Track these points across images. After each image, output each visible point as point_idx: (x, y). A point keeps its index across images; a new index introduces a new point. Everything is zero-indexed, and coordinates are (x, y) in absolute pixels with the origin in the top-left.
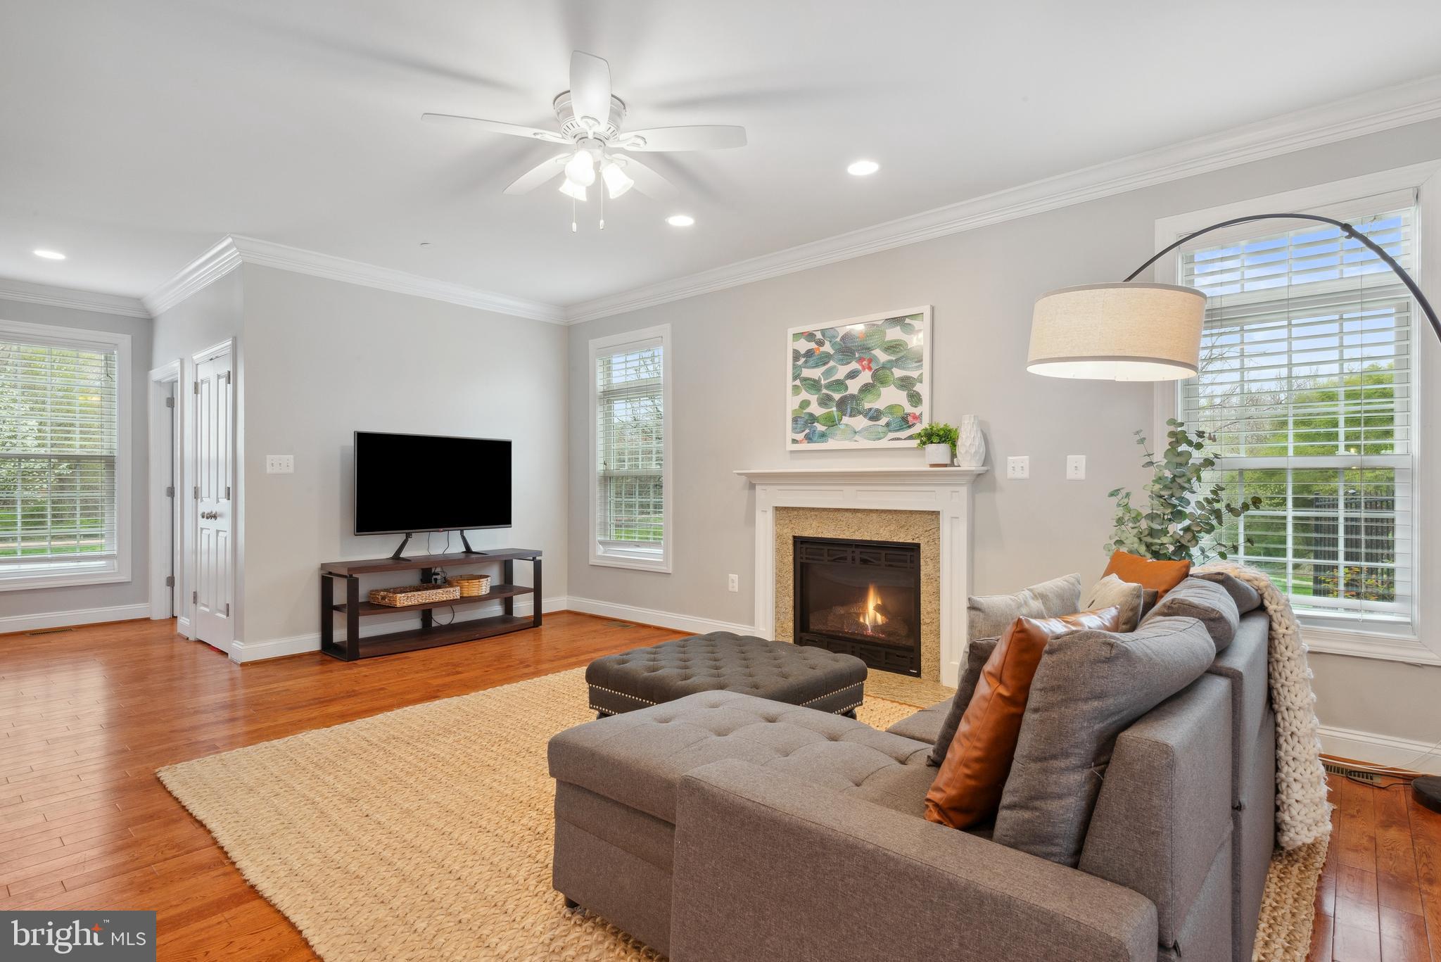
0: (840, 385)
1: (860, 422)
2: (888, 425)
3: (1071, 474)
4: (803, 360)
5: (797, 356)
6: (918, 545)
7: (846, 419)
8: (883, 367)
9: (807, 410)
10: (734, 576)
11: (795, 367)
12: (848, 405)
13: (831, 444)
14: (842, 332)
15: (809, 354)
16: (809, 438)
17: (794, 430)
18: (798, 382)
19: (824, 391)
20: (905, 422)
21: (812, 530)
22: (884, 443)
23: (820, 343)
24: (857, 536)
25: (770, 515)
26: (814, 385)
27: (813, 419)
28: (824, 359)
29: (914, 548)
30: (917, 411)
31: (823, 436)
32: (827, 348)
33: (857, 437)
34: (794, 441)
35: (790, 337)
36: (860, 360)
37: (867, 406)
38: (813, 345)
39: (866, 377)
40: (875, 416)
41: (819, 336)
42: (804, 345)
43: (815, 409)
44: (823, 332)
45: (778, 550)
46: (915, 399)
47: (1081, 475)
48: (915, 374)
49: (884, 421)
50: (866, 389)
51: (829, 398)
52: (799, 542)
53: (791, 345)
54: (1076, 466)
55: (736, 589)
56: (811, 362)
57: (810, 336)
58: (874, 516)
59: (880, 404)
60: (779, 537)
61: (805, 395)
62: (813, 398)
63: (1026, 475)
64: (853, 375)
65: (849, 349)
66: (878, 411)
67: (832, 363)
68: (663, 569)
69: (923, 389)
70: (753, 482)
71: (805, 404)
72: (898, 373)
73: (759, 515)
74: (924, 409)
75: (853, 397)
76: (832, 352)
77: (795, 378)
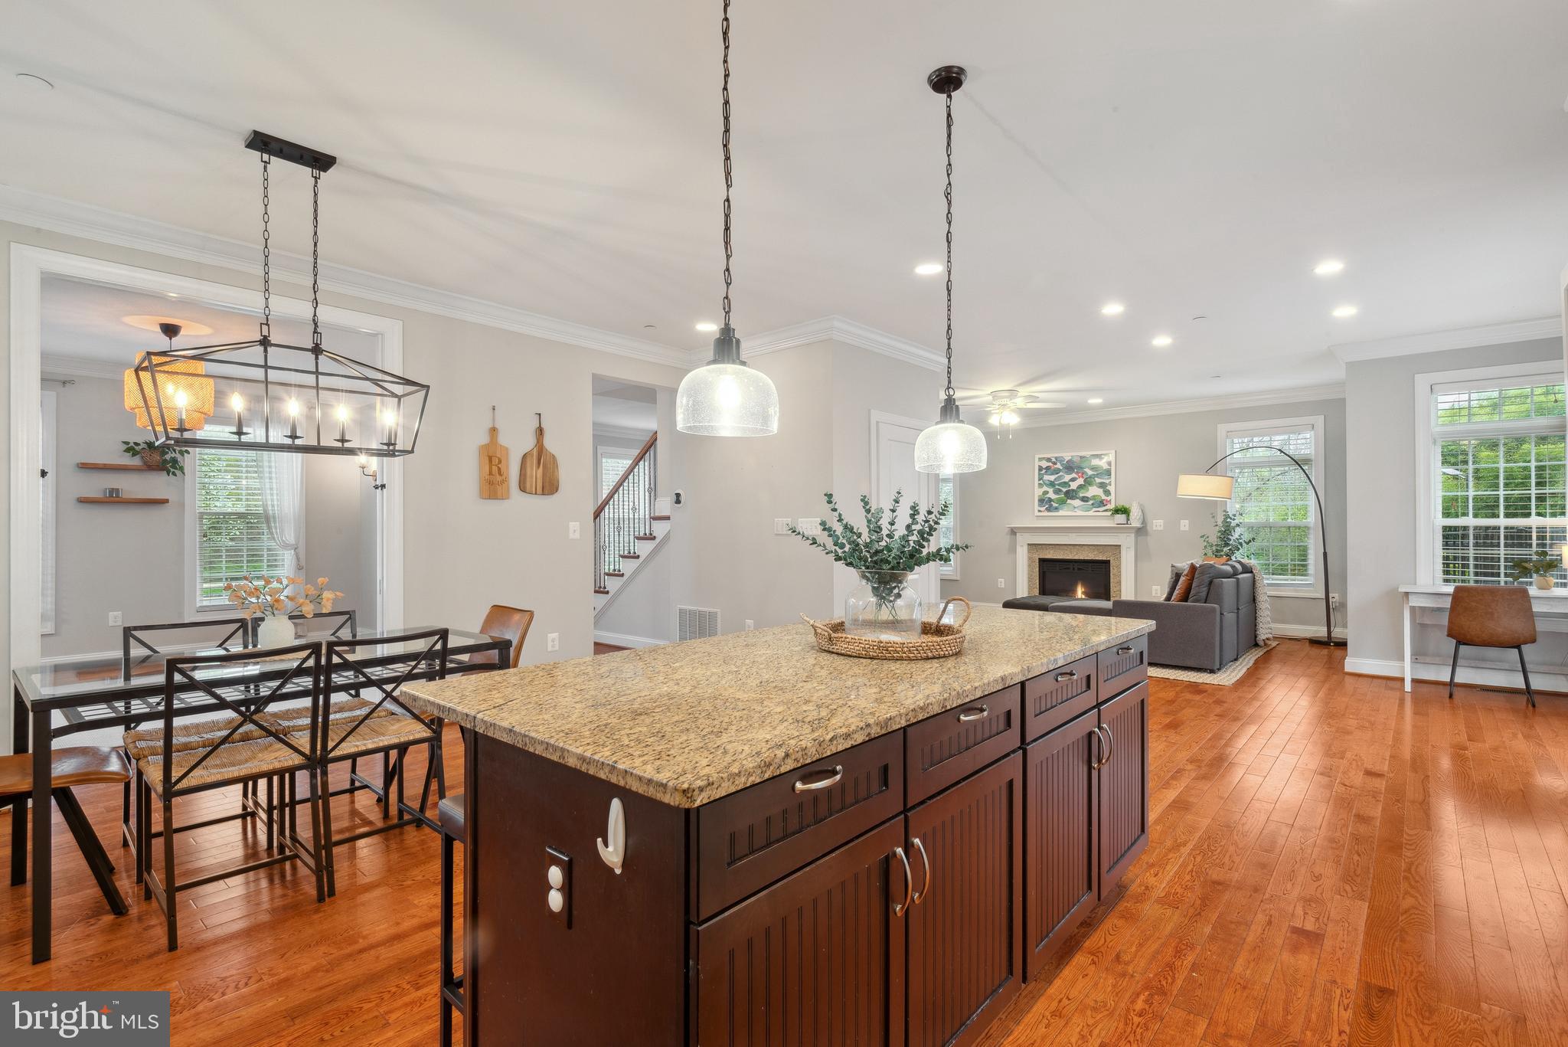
0: (1066, 484)
1: (1077, 503)
2: (1093, 504)
3: (1182, 528)
4: (1044, 471)
5: (1040, 469)
6: (1109, 561)
7: (1069, 501)
8: (1090, 477)
9: (1047, 496)
10: (1003, 580)
11: (1039, 474)
12: (1070, 495)
13: (1061, 513)
14: (1067, 459)
15: (1048, 468)
16: (1048, 510)
17: (1040, 506)
18: (1041, 482)
19: (1057, 487)
20: (1102, 503)
21: (1050, 555)
22: (1091, 513)
23: (1055, 463)
24: (1076, 558)
25: (1026, 548)
26: (1052, 484)
27: (1050, 500)
28: (1057, 471)
29: (1108, 562)
30: (1108, 498)
31: (1056, 508)
32: (1059, 466)
33: (1076, 510)
34: (1039, 511)
35: (1037, 460)
36: (1077, 473)
37: (1081, 495)
38: (1050, 464)
39: (1081, 481)
40: (1085, 499)
41: (1054, 460)
42: (1045, 464)
43: (1052, 495)
44: (1056, 458)
45: (1029, 566)
46: (1107, 493)
47: (1187, 528)
48: (1107, 481)
49: (1091, 502)
50: (1080, 487)
51: (1060, 491)
52: (1042, 561)
53: (1037, 464)
54: (1185, 525)
55: (1003, 586)
56: (1049, 472)
57: (1049, 460)
58: (1086, 547)
59: (1089, 494)
60: (1030, 559)
61: (1045, 488)
62: (1051, 490)
63: (1162, 528)
64: (1073, 480)
65: (1070, 467)
66: (1087, 498)
67: (1061, 474)
68: (955, 578)
69: (1111, 488)
70: (1013, 532)
71: (1046, 493)
72: (1098, 480)
73: (1019, 549)
74: (1112, 497)
75: (1073, 490)
76: (1061, 468)
77: (1039, 480)
